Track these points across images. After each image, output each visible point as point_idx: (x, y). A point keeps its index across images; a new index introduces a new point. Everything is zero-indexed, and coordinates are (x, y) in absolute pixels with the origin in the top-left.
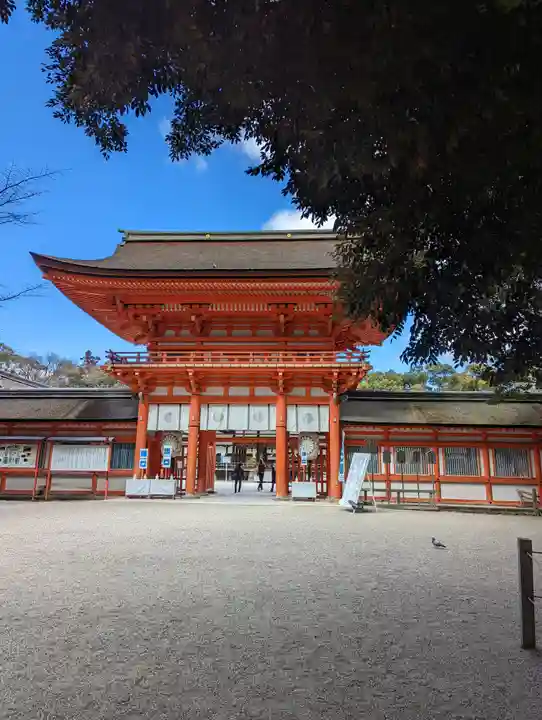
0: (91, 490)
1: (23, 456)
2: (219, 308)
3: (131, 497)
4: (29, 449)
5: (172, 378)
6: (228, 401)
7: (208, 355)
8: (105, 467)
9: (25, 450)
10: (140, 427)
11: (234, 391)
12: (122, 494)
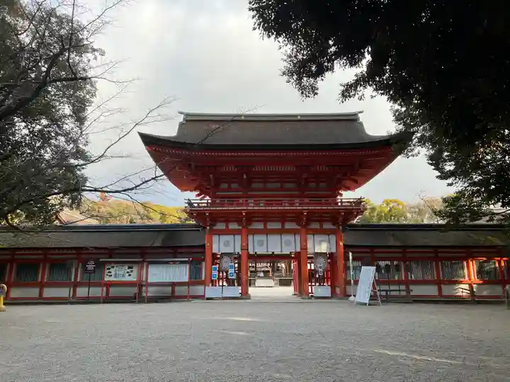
0: (170, 295)
1: (128, 272)
2: (257, 169)
3: (208, 299)
4: (131, 268)
5: (227, 217)
6: (267, 232)
7: (251, 201)
8: (186, 279)
9: (129, 268)
10: (207, 251)
11: (271, 226)
12: (202, 297)
